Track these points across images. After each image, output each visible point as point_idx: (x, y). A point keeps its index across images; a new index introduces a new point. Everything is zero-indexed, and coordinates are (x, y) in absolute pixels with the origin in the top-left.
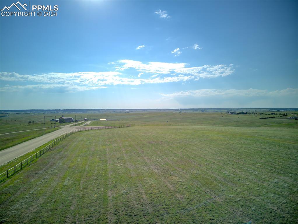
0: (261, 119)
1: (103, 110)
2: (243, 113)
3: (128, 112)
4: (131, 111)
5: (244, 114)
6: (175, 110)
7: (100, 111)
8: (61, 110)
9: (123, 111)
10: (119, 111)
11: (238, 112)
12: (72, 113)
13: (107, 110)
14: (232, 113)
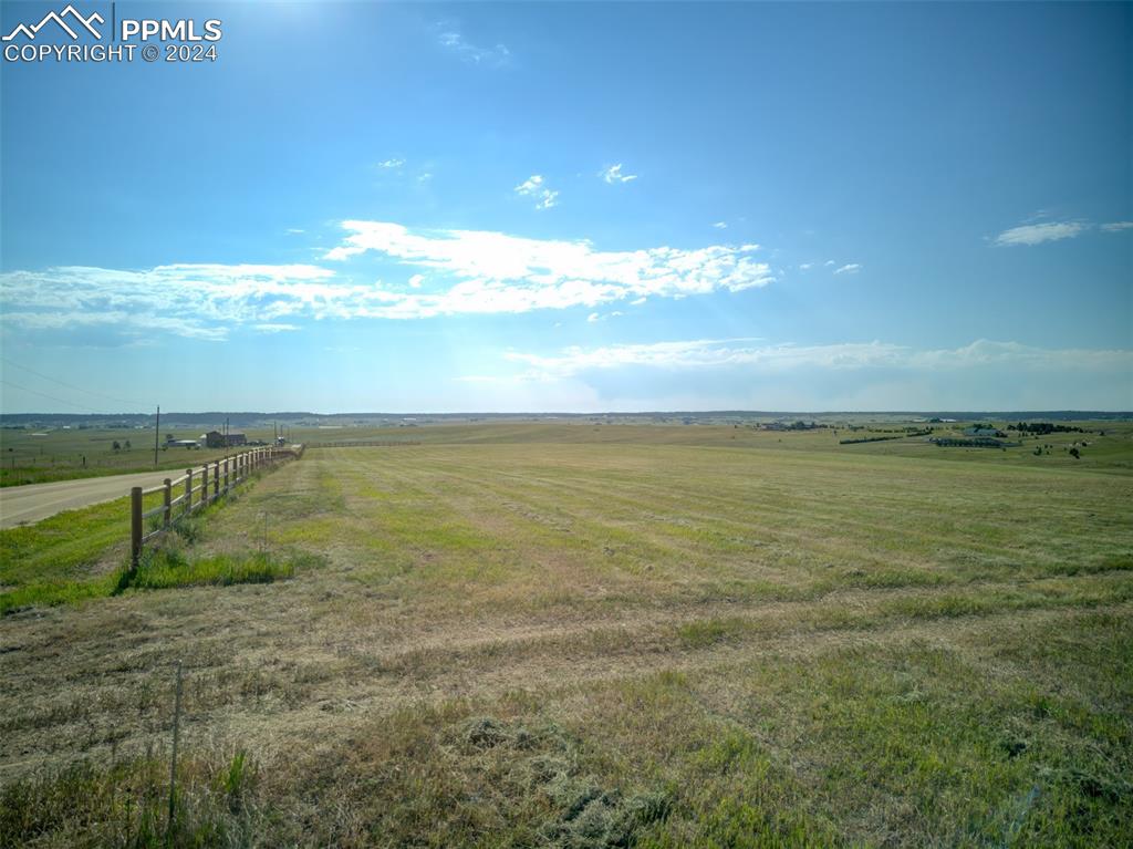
0: (842, 443)
1: (317, 416)
2: (801, 426)
3: (412, 425)
4: (425, 419)
5: (807, 429)
6: (589, 418)
7: (306, 420)
8: (146, 416)
9: (395, 421)
10: (380, 419)
11: (789, 424)
12: (191, 426)
13: (330, 416)
14: (769, 428)
